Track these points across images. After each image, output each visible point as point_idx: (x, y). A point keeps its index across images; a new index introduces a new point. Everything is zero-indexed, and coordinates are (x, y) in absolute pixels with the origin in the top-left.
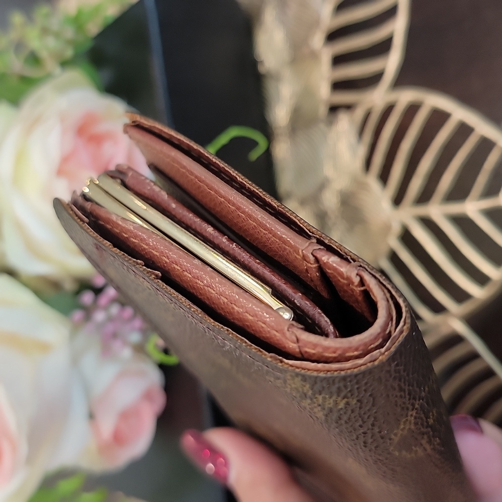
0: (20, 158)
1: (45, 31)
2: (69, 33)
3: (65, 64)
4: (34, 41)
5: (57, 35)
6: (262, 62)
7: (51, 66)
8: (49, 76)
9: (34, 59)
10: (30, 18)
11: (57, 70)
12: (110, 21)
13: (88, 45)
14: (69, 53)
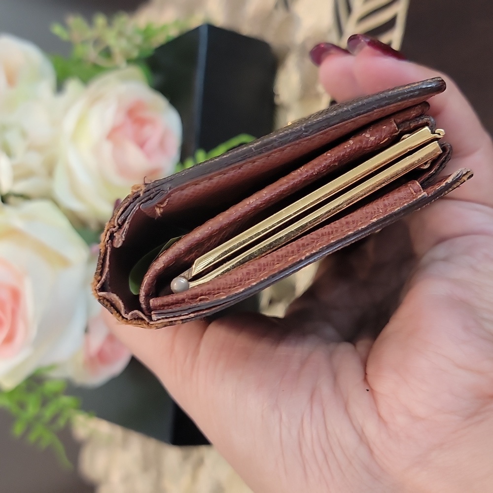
0: (81, 121)
1: (121, 34)
2: (139, 40)
3: (130, 61)
4: (111, 39)
5: (129, 39)
6: (278, 95)
7: (119, 60)
8: (116, 68)
9: (107, 53)
10: (110, 24)
11: (123, 64)
12: (170, 39)
13: (149, 52)
14: (135, 54)
